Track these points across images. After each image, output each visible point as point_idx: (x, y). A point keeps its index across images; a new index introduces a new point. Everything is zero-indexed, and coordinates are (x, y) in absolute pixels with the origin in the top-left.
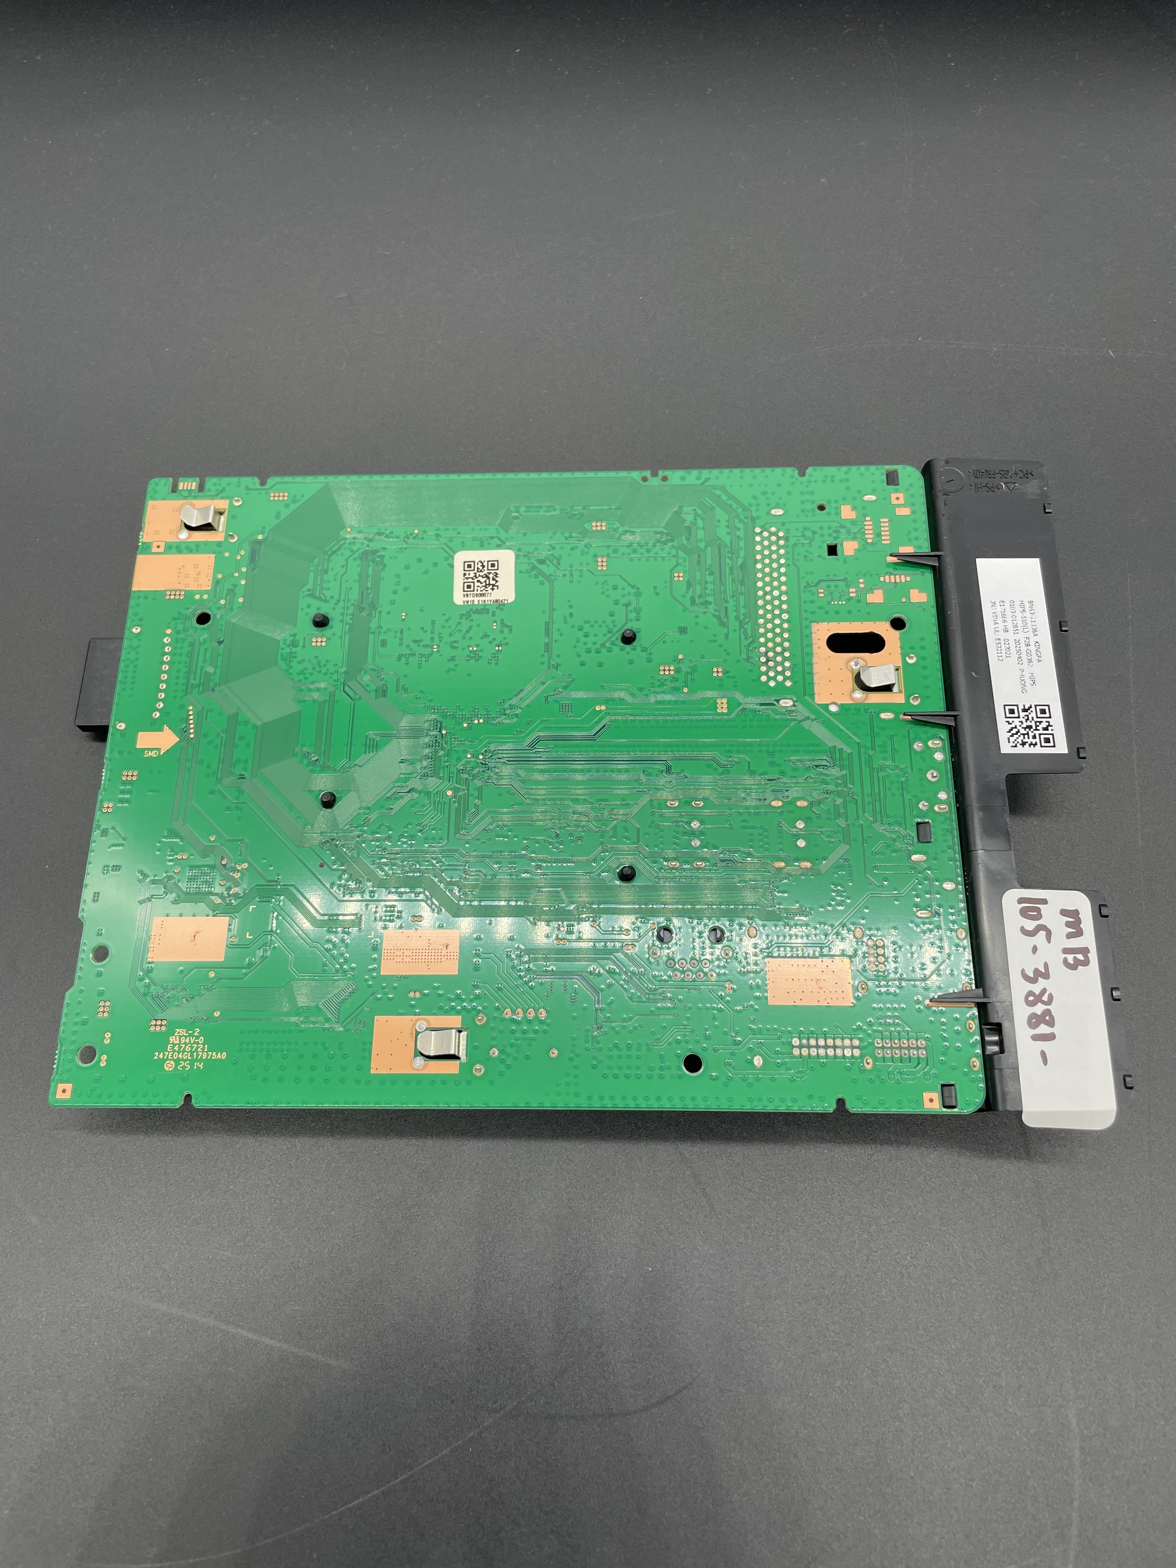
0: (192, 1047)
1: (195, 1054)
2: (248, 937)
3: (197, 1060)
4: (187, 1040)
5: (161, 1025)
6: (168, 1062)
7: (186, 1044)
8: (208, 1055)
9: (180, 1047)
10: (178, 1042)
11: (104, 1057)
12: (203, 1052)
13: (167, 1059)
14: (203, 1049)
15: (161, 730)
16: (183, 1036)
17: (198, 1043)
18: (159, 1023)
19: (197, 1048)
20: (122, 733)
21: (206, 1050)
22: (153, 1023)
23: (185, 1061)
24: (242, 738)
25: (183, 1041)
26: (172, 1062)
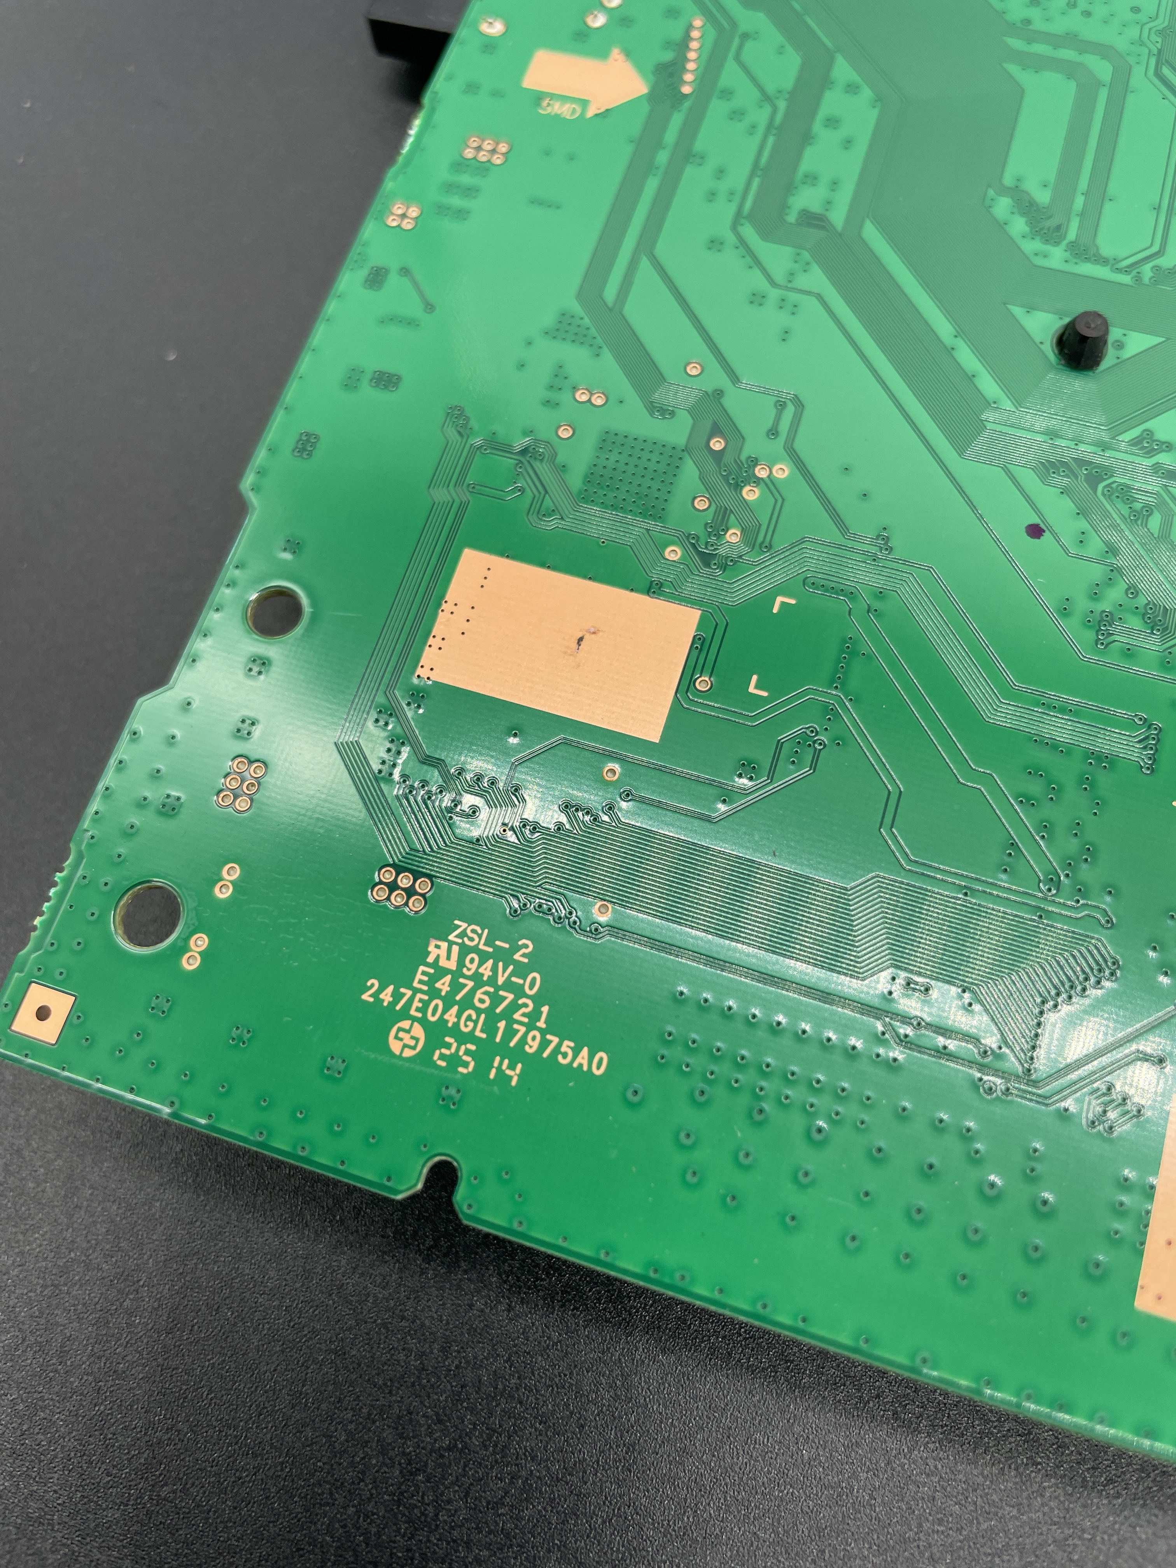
0: (496, 1000)
1: (502, 1025)
2: (752, 689)
3: (503, 1049)
4: (486, 971)
5: (410, 892)
6: (406, 1024)
7: (477, 977)
8: (545, 1044)
9: (456, 987)
10: (452, 965)
11: (200, 942)
12: (530, 1027)
13: (404, 1014)
14: (534, 1016)
15: (602, 54)
16: (475, 949)
17: (519, 991)
18: (405, 881)
19: (514, 1007)
20: (489, 46)
21: (541, 1024)
22: (388, 876)
23: (463, 1038)
24: (832, 122)
25: (471, 968)
26: (418, 1031)
